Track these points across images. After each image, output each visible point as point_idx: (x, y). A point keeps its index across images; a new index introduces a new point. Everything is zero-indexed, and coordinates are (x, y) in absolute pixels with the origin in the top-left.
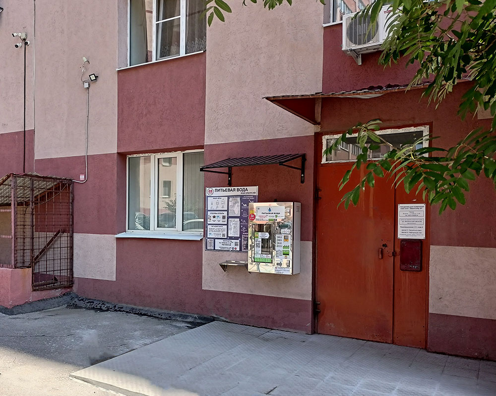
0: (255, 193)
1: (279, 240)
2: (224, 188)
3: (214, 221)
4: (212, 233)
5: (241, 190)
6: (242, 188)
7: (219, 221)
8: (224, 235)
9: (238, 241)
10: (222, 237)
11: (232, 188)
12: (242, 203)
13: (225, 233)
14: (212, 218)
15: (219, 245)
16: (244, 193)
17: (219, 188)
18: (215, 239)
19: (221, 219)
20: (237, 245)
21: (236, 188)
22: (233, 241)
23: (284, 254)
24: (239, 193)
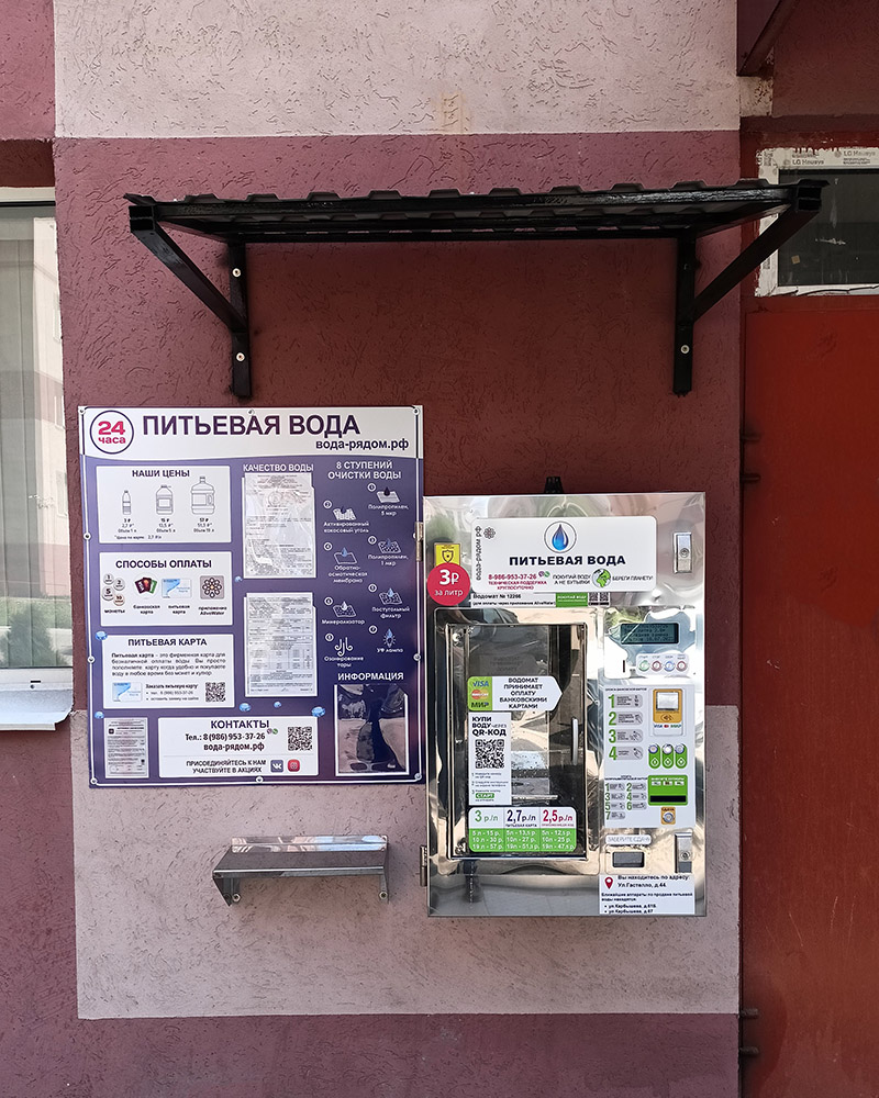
0: (404, 444)
1: (623, 718)
2: (207, 415)
3: (146, 610)
4: (137, 682)
5: (315, 425)
6: (324, 412)
7: (179, 610)
8: (214, 691)
9: (310, 722)
10: (202, 703)
11: (262, 413)
12: (328, 504)
13: (226, 676)
14: (130, 592)
15: (181, 750)
16: (334, 446)
17: (169, 413)
18: (153, 716)
19: (195, 599)
20: (307, 745)
21: (284, 414)
22: (275, 722)
23: (654, 799)
24: (306, 445)
